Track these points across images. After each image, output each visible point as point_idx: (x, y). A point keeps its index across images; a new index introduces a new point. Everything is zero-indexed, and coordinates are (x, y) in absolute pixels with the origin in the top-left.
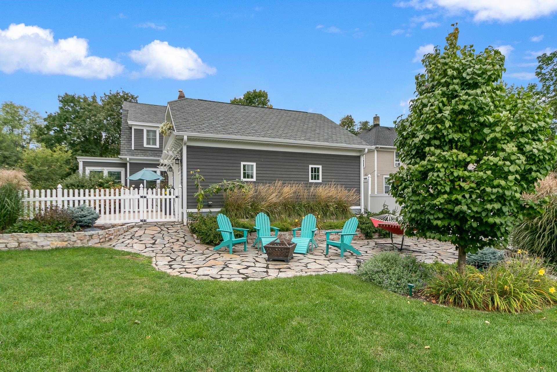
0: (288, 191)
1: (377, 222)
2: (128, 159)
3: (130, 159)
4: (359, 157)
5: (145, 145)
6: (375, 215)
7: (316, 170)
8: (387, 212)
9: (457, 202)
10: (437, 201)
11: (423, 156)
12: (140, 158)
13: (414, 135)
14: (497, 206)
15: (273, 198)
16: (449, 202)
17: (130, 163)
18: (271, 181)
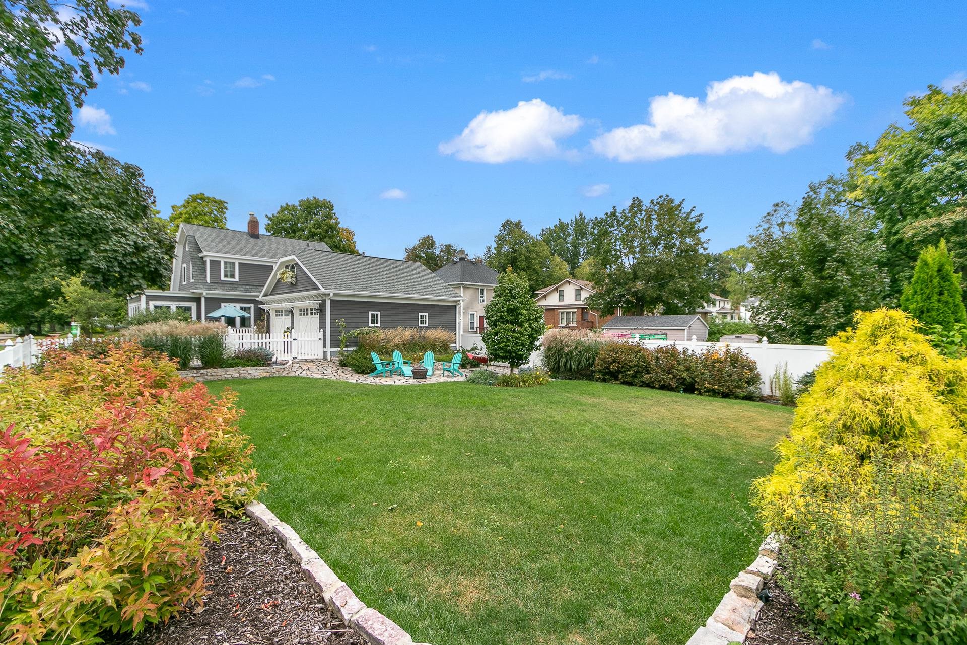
0: (408, 333)
1: (471, 355)
2: (205, 294)
3: (207, 294)
4: (455, 306)
5: (223, 278)
6: (468, 351)
7: (423, 317)
8: (477, 349)
9: (508, 346)
10: (501, 346)
11: (496, 326)
12: (218, 293)
13: (492, 317)
14: (521, 347)
15: (397, 340)
16: (505, 346)
17: (206, 298)
18: (394, 326)
